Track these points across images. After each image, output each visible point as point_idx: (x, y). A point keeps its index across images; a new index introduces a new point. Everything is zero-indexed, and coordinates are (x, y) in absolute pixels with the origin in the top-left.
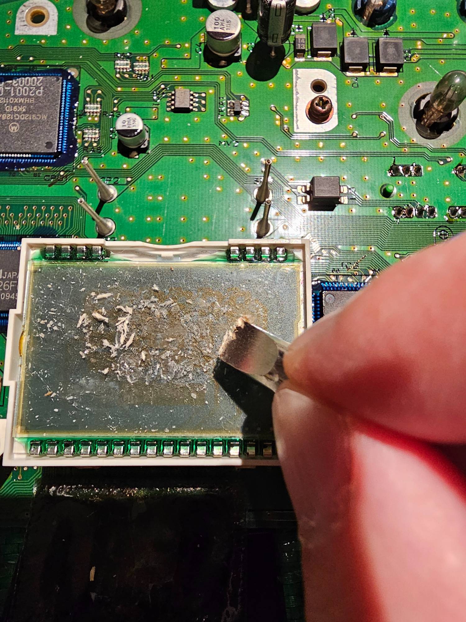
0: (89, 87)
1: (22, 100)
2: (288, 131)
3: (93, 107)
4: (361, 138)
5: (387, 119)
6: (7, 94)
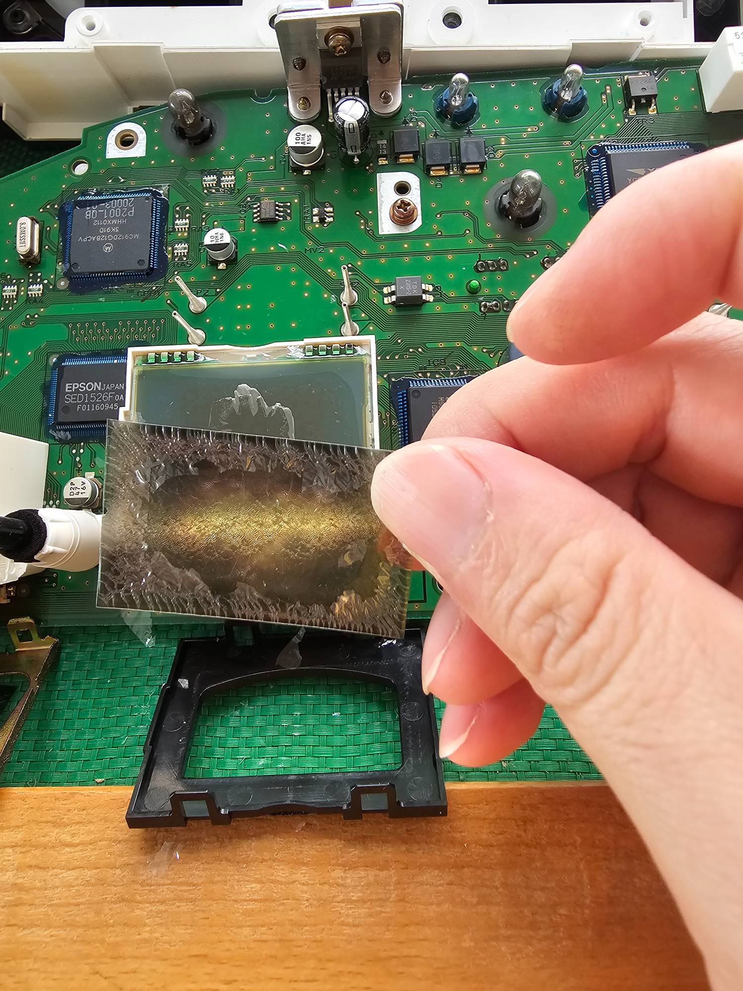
0: (178, 205)
1: (114, 221)
2: (373, 234)
3: (182, 223)
4: (446, 236)
5: (472, 216)
6: (100, 217)
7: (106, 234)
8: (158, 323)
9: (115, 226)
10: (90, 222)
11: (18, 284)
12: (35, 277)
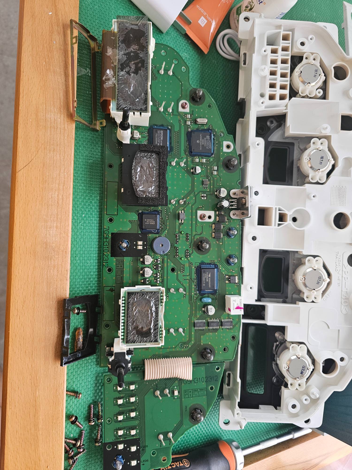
0: (209, 160)
1: (205, 143)
2: (198, 209)
3: (204, 161)
4: (196, 227)
5: (201, 234)
6: (207, 140)
7: (202, 141)
8: (178, 154)
9: (204, 143)
10: (206, 137)
11: (190, 118)
12: (192, 123)
